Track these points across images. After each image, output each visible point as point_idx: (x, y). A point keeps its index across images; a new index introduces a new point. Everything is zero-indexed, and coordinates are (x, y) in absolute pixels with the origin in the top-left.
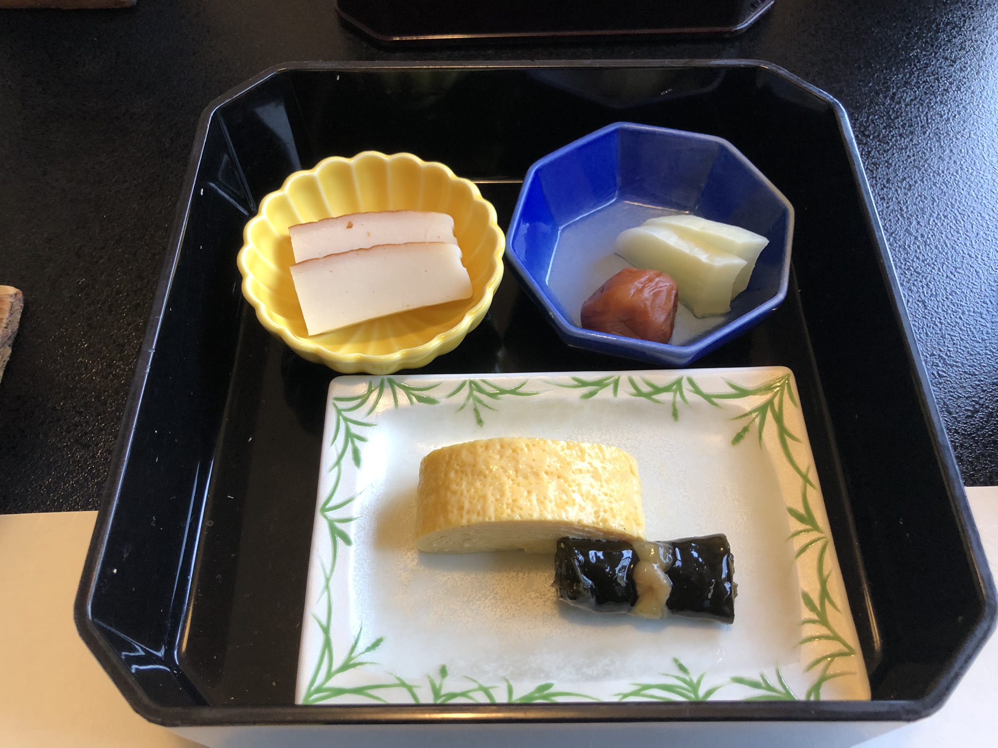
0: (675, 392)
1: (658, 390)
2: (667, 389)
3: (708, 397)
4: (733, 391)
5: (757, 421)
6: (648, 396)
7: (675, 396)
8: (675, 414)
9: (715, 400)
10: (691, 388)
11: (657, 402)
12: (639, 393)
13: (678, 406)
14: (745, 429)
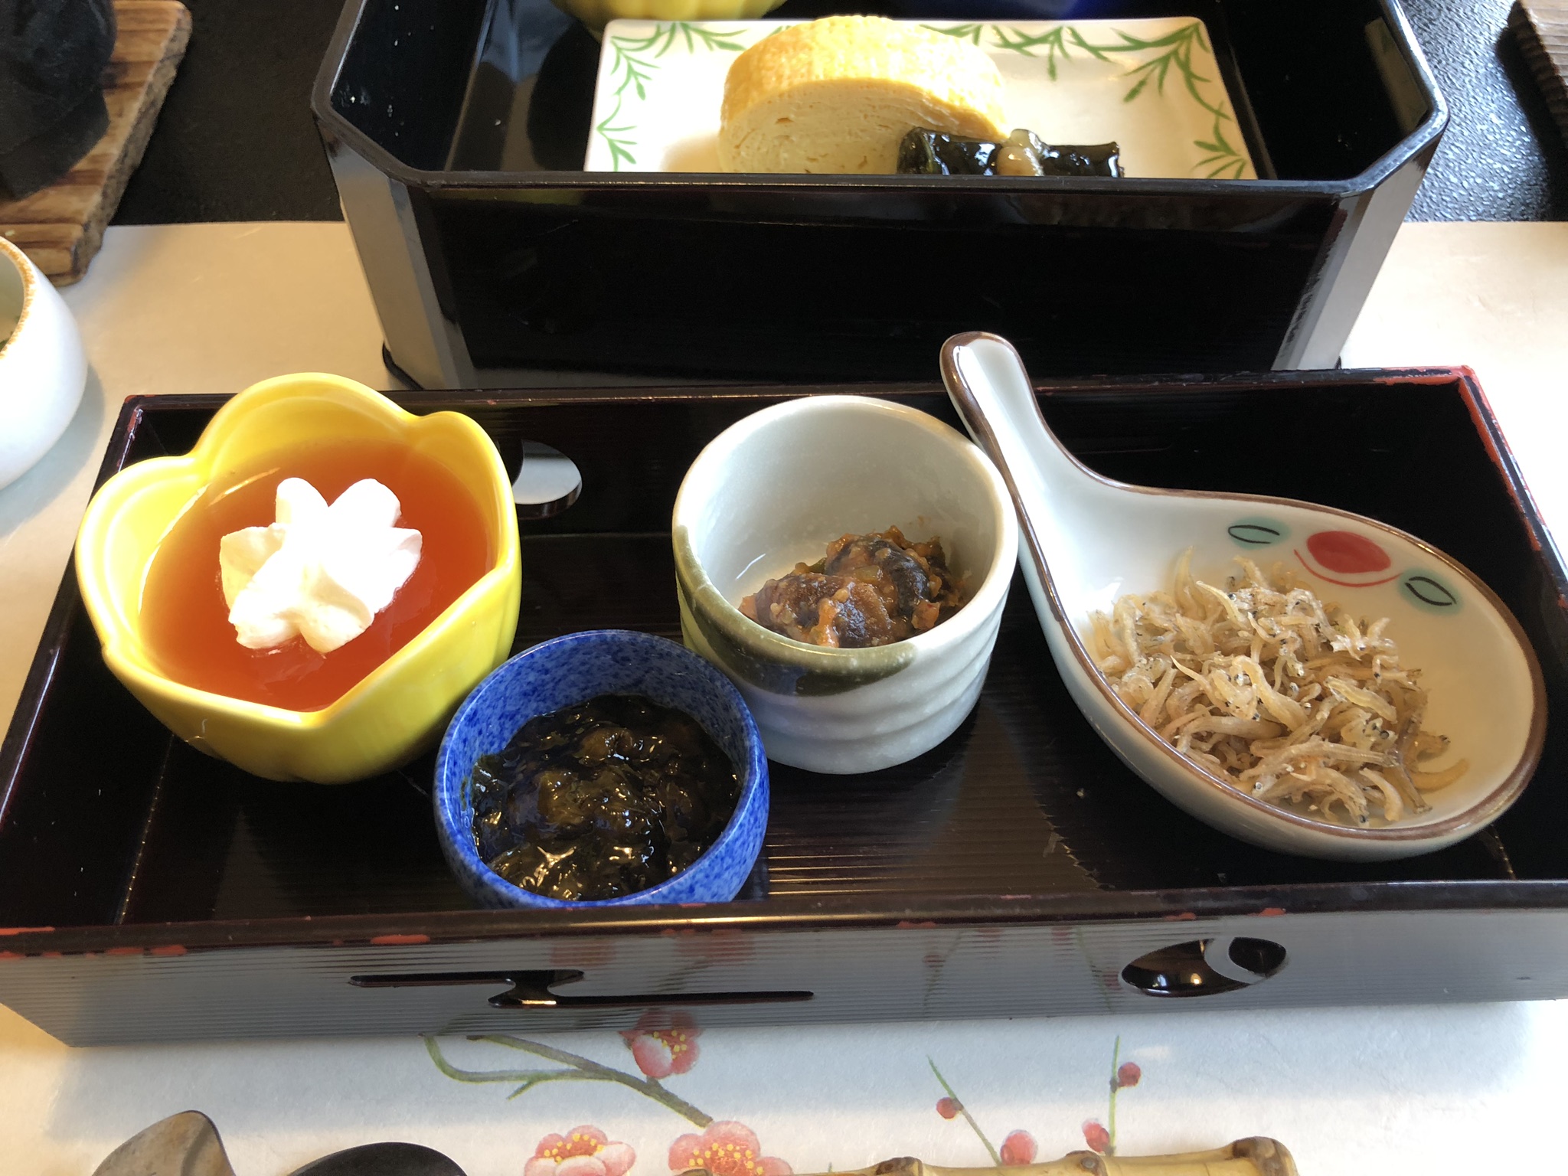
0: (1052, 43)
1: (1031, 41)
2: (1042, 40)
3: (1094, 50)
4: (1126, 43)
5: (1157, 72)
6: (1018, 47)
7: (1052, 49)
8: (1052, 72)
9: (1105, 54)
10: (1072, 39)
11: (1030, 54)
12: (1007, 44)
13: (1056, 62)
14: (1142, 83)
